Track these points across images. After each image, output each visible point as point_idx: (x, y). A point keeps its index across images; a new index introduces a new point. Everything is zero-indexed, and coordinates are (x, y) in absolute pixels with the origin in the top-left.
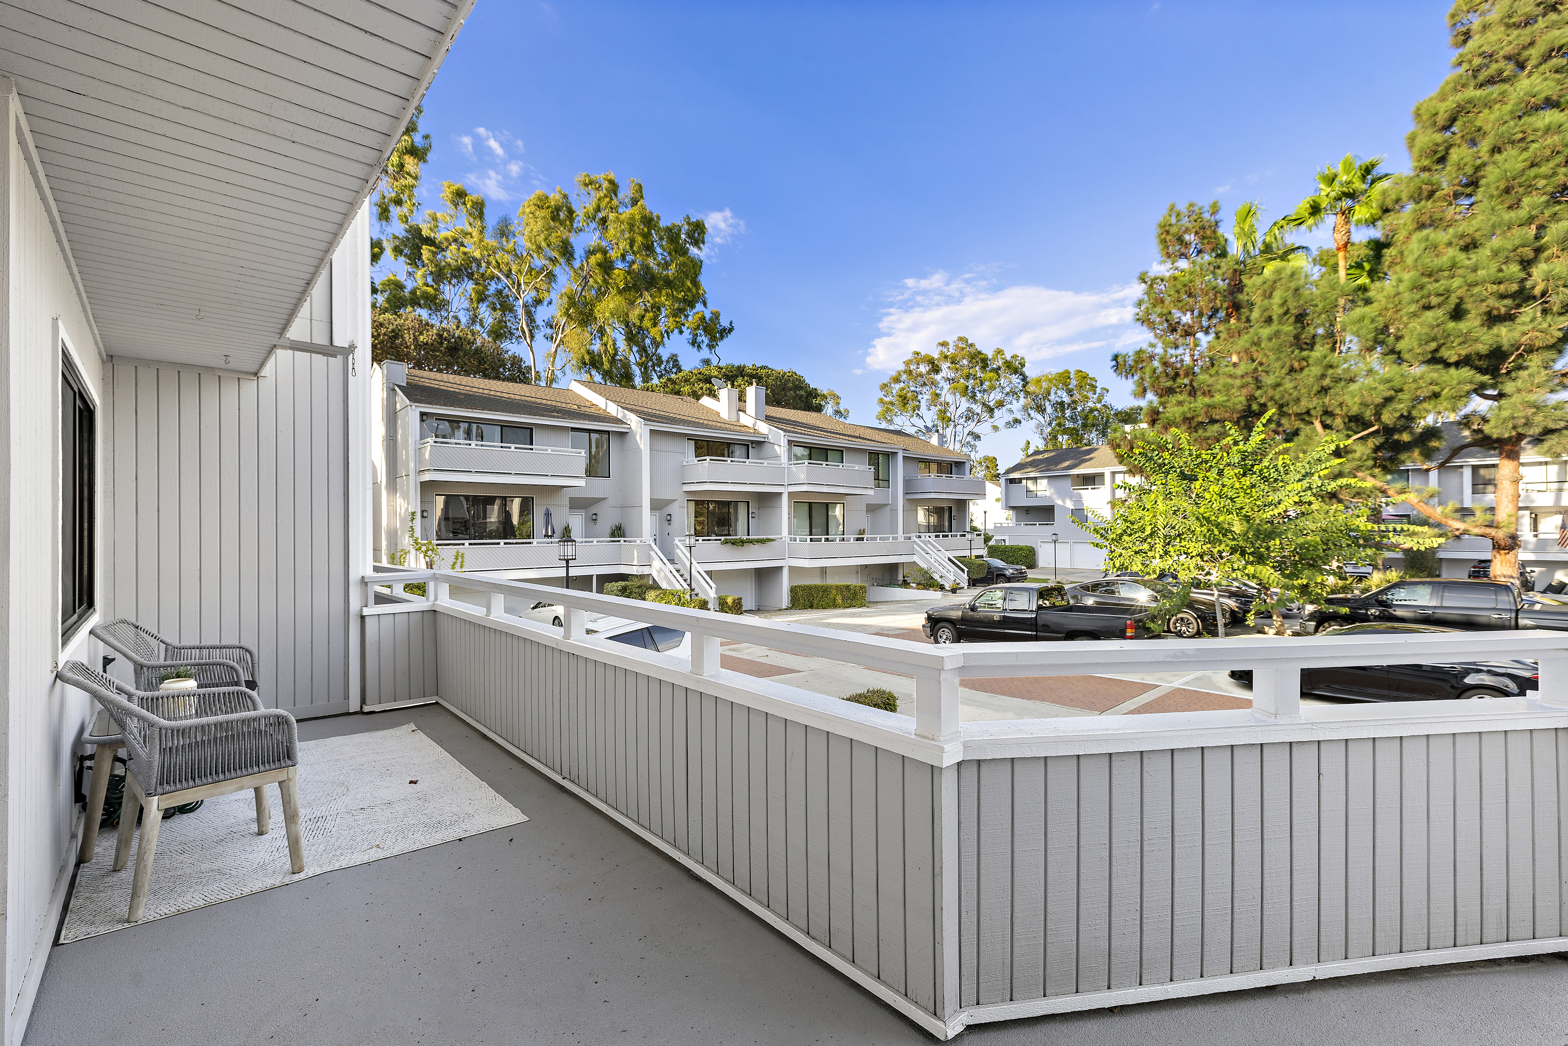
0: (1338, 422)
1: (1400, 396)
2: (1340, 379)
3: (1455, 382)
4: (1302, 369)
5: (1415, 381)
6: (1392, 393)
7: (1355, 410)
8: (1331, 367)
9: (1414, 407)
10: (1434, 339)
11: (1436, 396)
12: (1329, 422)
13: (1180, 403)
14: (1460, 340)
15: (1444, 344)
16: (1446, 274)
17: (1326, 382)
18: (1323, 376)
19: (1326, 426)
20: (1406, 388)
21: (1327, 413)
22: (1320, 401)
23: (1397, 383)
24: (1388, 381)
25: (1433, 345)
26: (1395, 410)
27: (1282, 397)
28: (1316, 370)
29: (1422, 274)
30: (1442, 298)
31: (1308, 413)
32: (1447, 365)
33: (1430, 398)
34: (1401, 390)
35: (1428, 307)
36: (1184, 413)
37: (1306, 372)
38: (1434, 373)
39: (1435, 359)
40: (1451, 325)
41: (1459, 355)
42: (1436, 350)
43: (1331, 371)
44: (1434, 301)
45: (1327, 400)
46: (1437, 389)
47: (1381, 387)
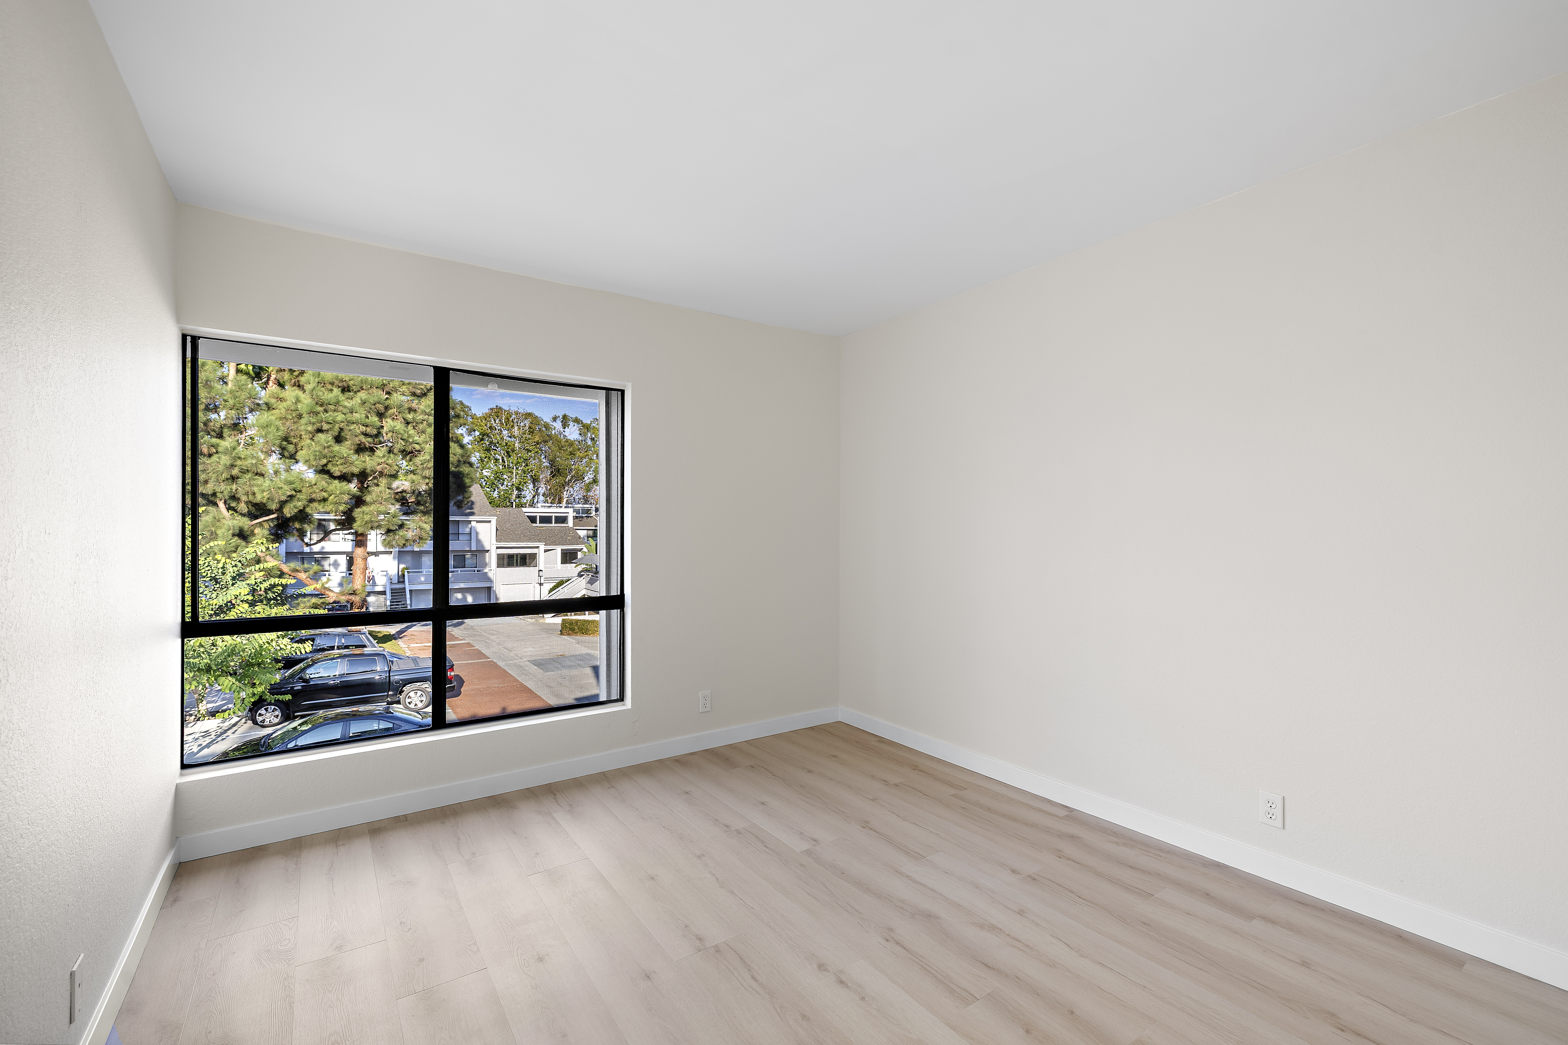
0: (243, 507)
1: (299, 495)
2: (248, 471)
3: (338, 492)
4: (210, 455)
5: (311, 486)
6: (294, 493)
7: (259, 498)
8: (239, 458)
9: (308, 506)
10: (325, 457)
11: (325, 500)
12: (233, 504)
14: (341, 460)
15: (331, 461)
16: (332, 407)
17: (235, 472)
18: (233, 466)
19: (229, 508)
20: (304, 490)
21: (234, 498)
22: (229, 487)
23: (297, 485)
24: (291, 483)
25: (324, 461)
26: (295, 507)
28: (225, 460)
29: (317, 404)
30: (330, 426)
31: (214, 494)
32: (333, 477)
33: (320, 501)
34: (300, 491)
35: (320, 431)
37: (215, 458)
38: (323, 481)
39: (323, 471)
40: (336, 448)
41: (341, 472)
42: (326, 465)
43: (239, 463)
44: (325, 427)
45: (234, 487)
46: (325, 495)
47: (286, 487)
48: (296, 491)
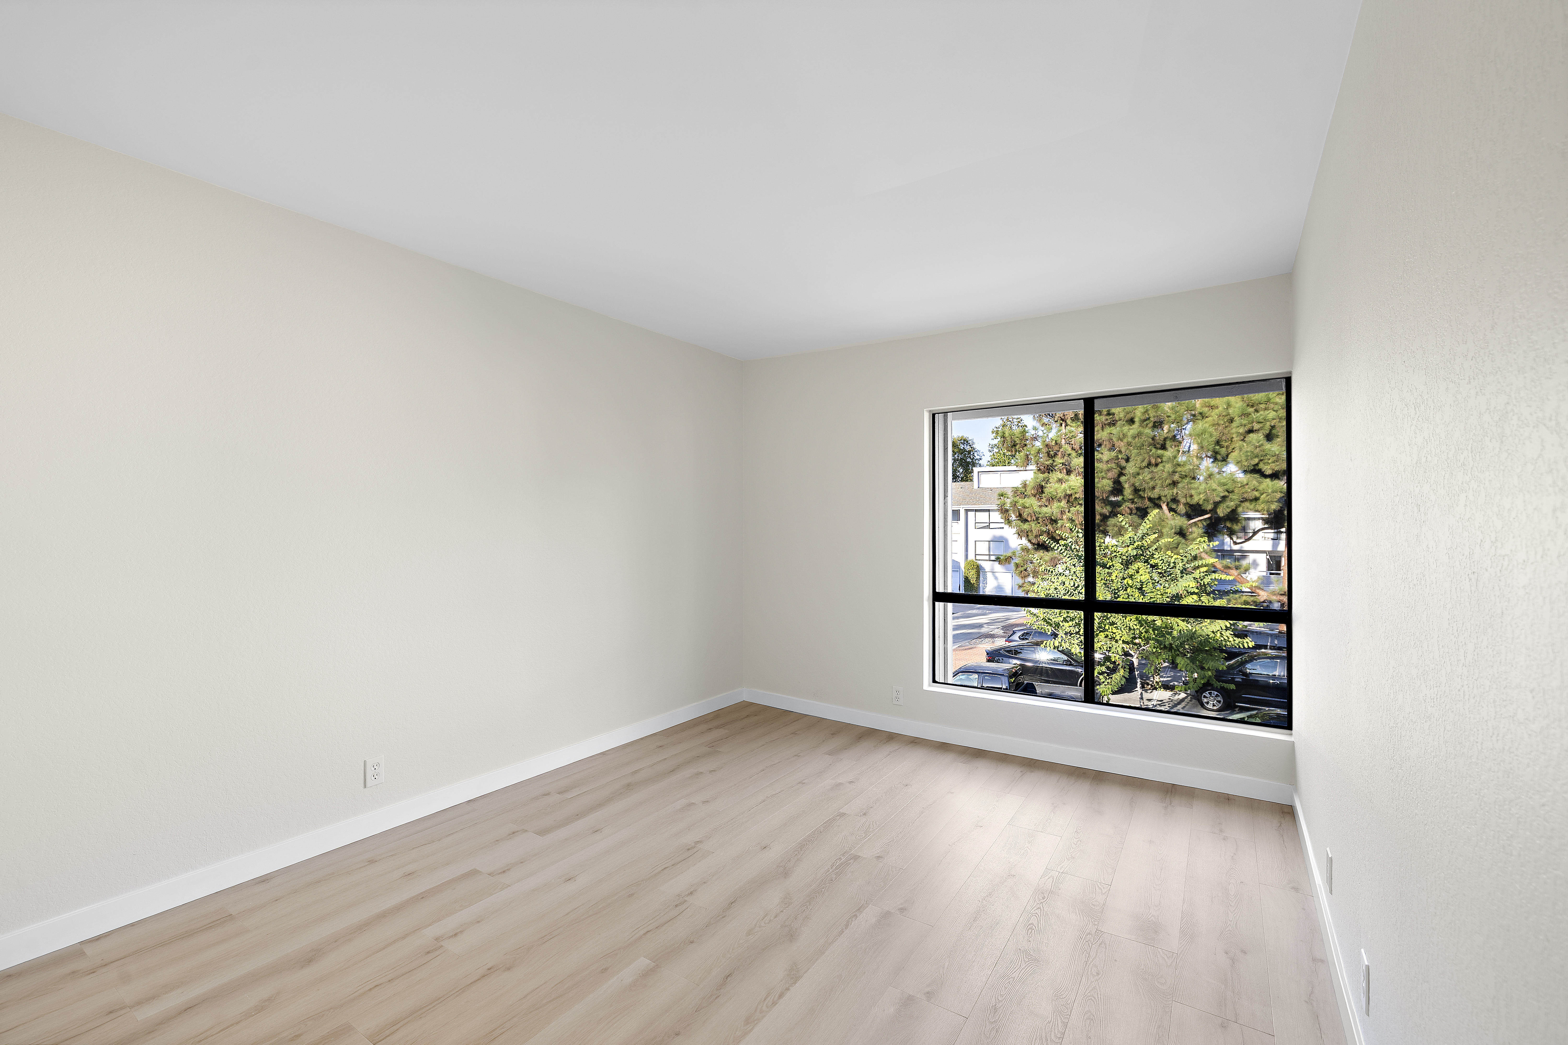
0: (1182, 508)
1: (1231, 496)
2: (1186, 476)
3: (1270, 491)
4: (1157, 465)
5: (1243, 486)
6: (1226, 494)
7: (1196, 499)
8: (1179, 465)
9: (1240, 505)
10: (1257, 456)
11: (1256, 499)
12: (1174, 506)
13: (1060, 481)
14: (1275, 458)
15: (1262, 460)
16: (1263, 406)
17: (1176, 477)
18: (1174, 472)
19: (1171, 510)
20: (1236, 490)
21: (1175, 500)
22: (1171, 491)
23: (1230, 486)
24: (1224, 484)
25: (1256, 460)
26: (1228, 507)
27: (1141, 485)
28: (1168, 467)
29: (1248, 405)
30: (1261, 425)
31: (1159, 498)
32: (1264, 475)
33: (1251, 501)
34: (1233, 492)
35: (1250, 431)
36: (1065, 490)
37: (1160, 467)
38: (1254, 480)
39: (1256, 470)
40: (1268, 446)
41: (1273, 469)
42: (1257, 464)
43: (1179, 469)
44: (1256, 426)
45: (1175, 491)
46: (1257, 494)
47: (1220, 489)
48: (1228, 492)
